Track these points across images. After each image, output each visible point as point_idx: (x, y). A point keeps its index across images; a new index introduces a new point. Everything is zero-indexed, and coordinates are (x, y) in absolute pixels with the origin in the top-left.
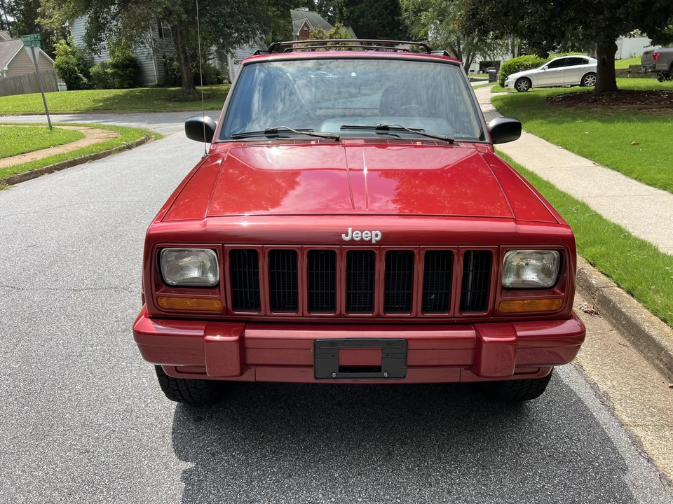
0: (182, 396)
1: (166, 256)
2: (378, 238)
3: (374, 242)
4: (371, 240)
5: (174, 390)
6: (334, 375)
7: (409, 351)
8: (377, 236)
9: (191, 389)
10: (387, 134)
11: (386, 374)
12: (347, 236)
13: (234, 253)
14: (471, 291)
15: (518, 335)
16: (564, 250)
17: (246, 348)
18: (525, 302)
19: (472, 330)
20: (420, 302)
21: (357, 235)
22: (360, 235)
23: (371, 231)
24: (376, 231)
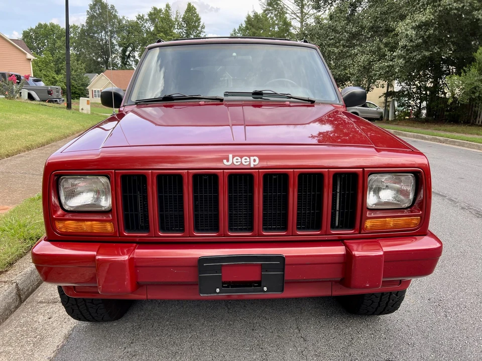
0: (83, 316)
1: (64, 184)
2: (257, 163)
3: (252, 166)
4: (250, 165)
5: (73, 305)
6: (218, 290)
7: (286, 266)
8: (255, 161)
9: (88, 304)
10: (261, 98)
11: (265, 289)
12: (228, 161)
13: (124, 177)
14: (339, 211)
15: (384, 250)
16: (419, 172)
17: (136, 267)
18: (387, 219)
19: (342, 246)
20: (295, 221)
21: (237, 161)
22: (240, 160)
23: (249, 157)
24: (253, 156)
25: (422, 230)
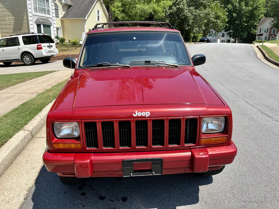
1: (56, 126)
2: (149, 115)
3: (147, 116)
4: (146, 116)
6: (132, 174)
7: (163, 163)
8: (148, 114)
10: (150, 64)
11: (154, 173)
12: (135, 114)
13: (86, 124)
14: (188, 135)
15: (209, 153)
16: (227, 117)
17: (93, 165)
18: (212, 139)
19: (190, 152)
20: (168, 141)
21: (140, 114)
22: (141, 114)
23: (145, 112)
24: (147, 112)
25: (228, 143)
